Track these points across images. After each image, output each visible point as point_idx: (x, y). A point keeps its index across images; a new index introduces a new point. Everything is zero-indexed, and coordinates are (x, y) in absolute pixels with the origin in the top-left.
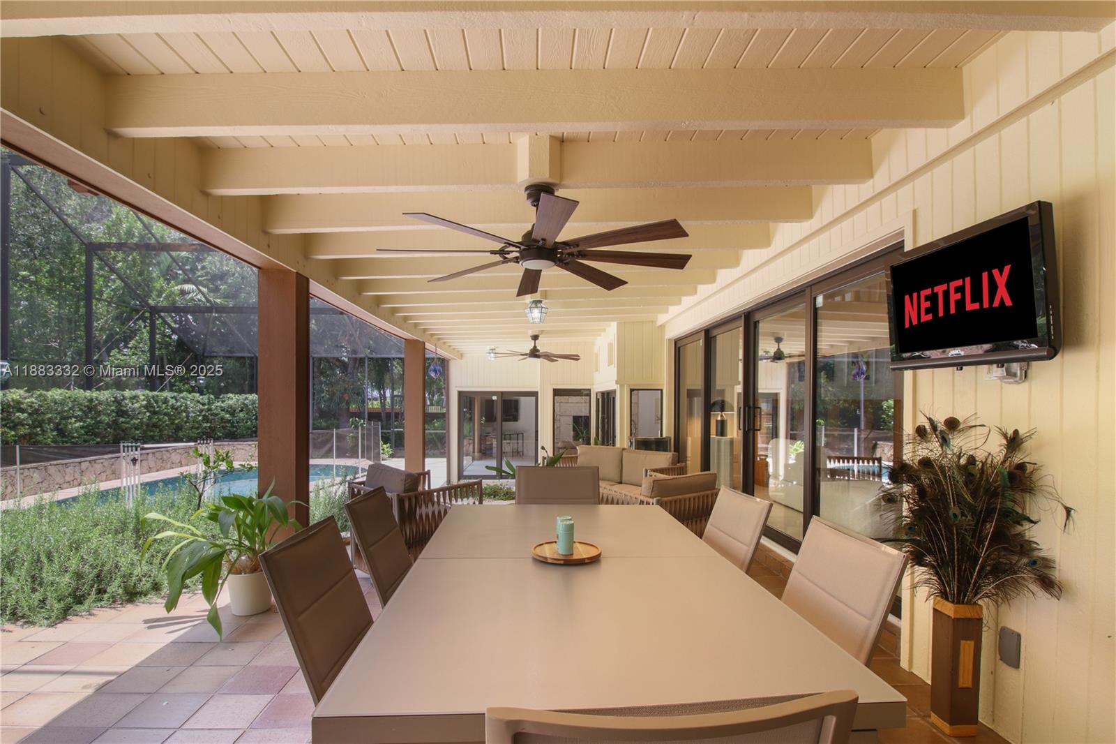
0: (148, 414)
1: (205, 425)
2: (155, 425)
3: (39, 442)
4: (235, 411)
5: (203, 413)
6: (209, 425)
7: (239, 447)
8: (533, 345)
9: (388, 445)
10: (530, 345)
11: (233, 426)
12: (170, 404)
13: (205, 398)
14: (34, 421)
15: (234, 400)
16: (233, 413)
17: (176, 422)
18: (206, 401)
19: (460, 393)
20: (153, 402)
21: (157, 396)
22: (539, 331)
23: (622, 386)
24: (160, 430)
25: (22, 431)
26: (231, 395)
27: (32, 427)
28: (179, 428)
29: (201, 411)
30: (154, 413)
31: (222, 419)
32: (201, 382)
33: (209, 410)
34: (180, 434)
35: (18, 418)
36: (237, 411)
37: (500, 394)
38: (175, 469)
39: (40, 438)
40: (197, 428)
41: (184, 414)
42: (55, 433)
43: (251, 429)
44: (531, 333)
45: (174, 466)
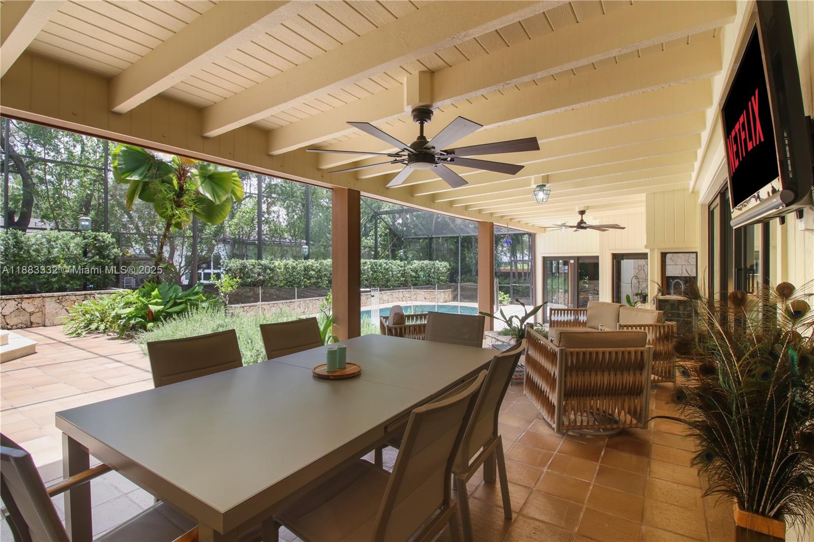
0: (371, 272)
1: (402, 279)
2: (375, 279)
3: (320, 286)
4: (417, 271)
5: (401, 272)
6: (404, 279)
7: (419, 292)
8: (581, 219)
9: (508, 295)
10: (578, 218)
11: (416, 280)
12: (383, 266)
13: (402, 264)
14: (318, 275)
15: (417, 264)
16: (416, 272)
17: (386, 277)
18: (403, 265)
19: (544, 258)
20: (374, 265)
21: (376, 262)
22: (585, 207)
23: (652, 250)
24: (378, 282)
25: (313, 280)
26: (415, 261)
27: (317, 278)
28: (388, 280)
29: (400, 271)
30: (375, 272)
31: (411, 275)
32: (401, 253)
33: (404, 270)
34: (389, 284)
35: (311, 274)
36: (419, 271)
37: (577, 259)
38: (385, 304)
39: (320, 284)
40: (398, 281)
41: (390, 273)
42: (327, 282)
43: (426, 282)
44: (577, 209)
45: (384, 302)
